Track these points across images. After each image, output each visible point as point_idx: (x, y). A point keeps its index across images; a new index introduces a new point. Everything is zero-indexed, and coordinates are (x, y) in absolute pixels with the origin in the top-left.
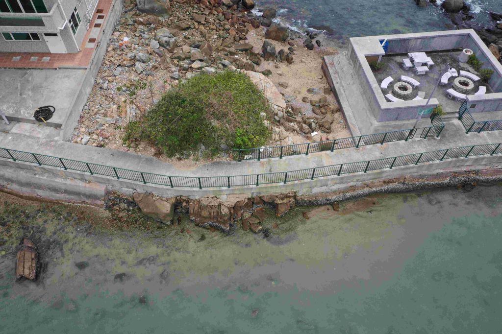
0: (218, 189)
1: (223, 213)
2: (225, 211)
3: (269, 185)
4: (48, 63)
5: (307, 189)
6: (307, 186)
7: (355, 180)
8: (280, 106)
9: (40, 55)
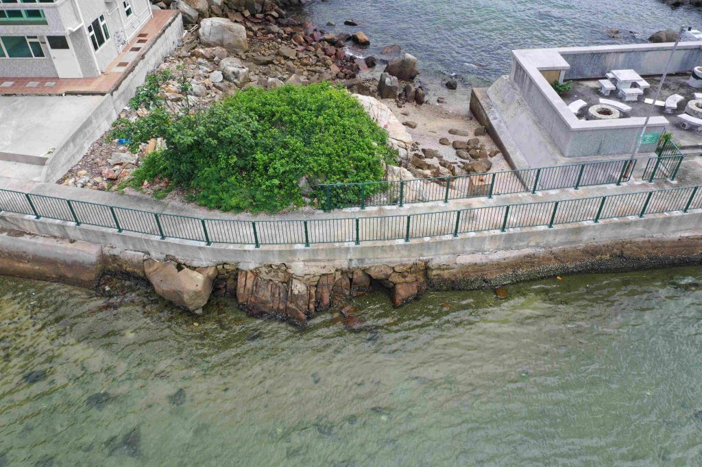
0: (288, 248)
1: (296, 292)
2: (298, 288)
3: (379, 244)
4: (51, 88)
5: (446, 256)
6: (447, 251)
7: (532, 243)
8: (401, 141)
9: (43, 80)
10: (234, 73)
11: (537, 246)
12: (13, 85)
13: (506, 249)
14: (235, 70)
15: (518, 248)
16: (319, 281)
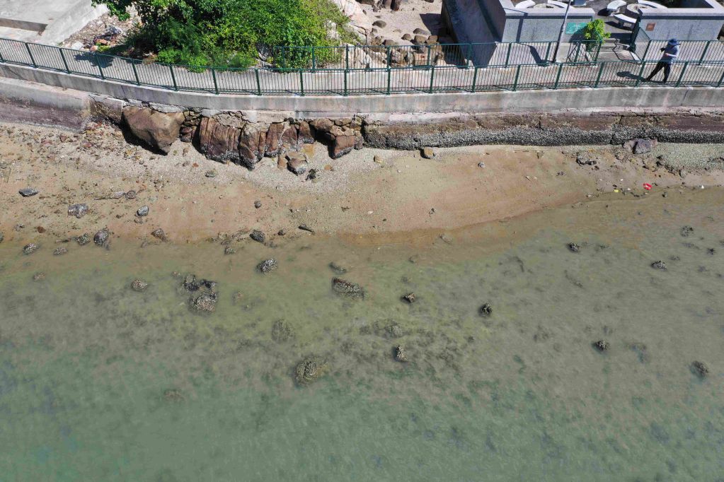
0: (243, 96)
5: (381, 114)
6: (381, 108)
7: (457, 108)
11: (462, 110)
13: (435, 111)
15: (445, 111)
16: (269, 128)
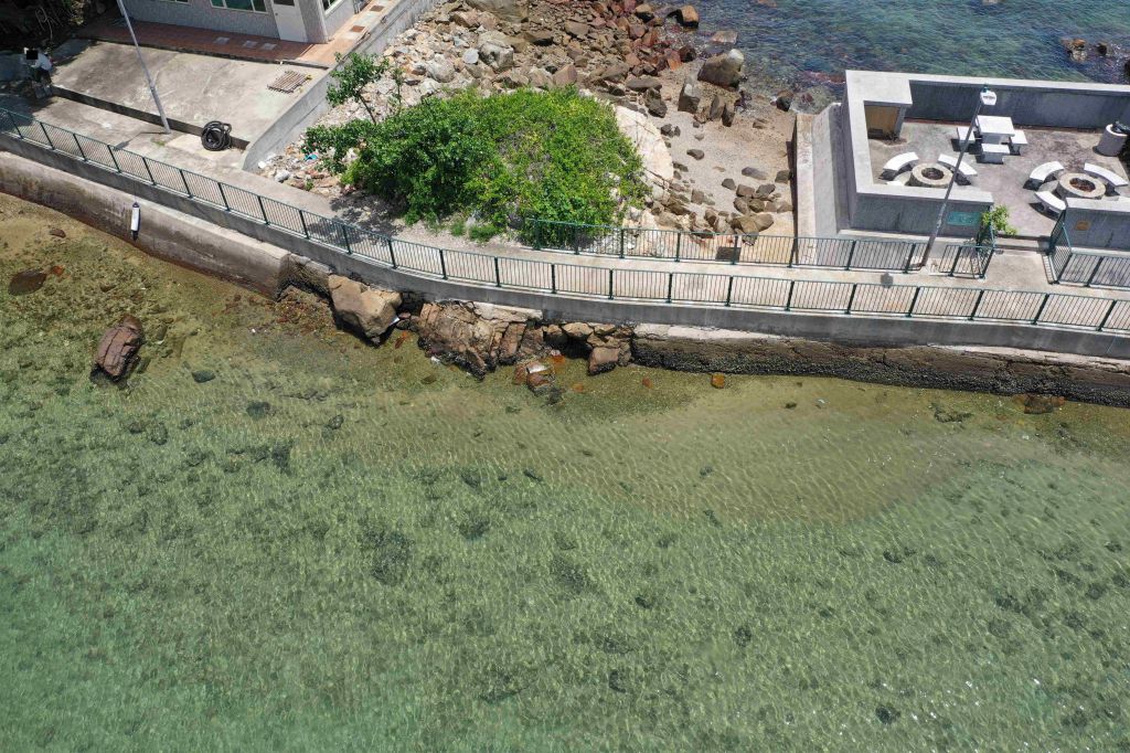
0: (477, 285)
1: (478, 335)
2: (482, 331)
4: (269, 52)
5: (657, 326)
6: (658, 319)
7: (764, 327)
8: (660, 177)
9: (262, 39)
10: (493, 53)
12: (228, 43)
13: (732, 329)
14: (495, 49)
15: (747, 330)
16: (507, 328)
